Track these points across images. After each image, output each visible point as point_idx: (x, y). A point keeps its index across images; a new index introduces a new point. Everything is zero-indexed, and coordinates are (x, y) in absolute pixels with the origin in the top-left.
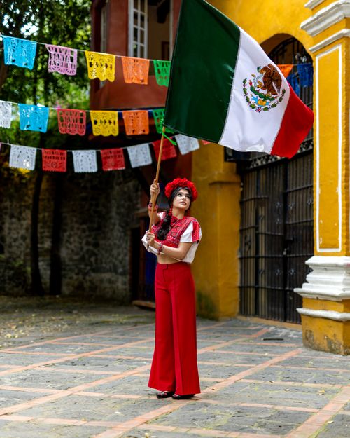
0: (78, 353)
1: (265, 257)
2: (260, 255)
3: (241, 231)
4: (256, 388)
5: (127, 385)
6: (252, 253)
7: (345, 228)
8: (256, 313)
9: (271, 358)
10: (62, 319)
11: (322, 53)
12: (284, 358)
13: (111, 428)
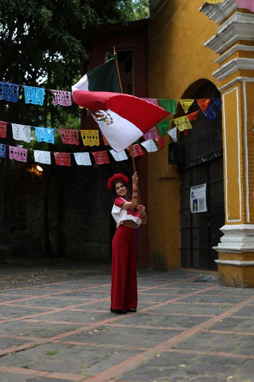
0: (72, 289)
1: (199, 228)
2: (194, 226)
3: (181, 211)
4: (182, 306)
5: (101, 306)
6: (188, 225)
7: (243, 205)
8: (192, 266)
9: (196, 291)
10: (64, 272)
11: (227, 91)
12: (204, 291)
13: (87, 325)
